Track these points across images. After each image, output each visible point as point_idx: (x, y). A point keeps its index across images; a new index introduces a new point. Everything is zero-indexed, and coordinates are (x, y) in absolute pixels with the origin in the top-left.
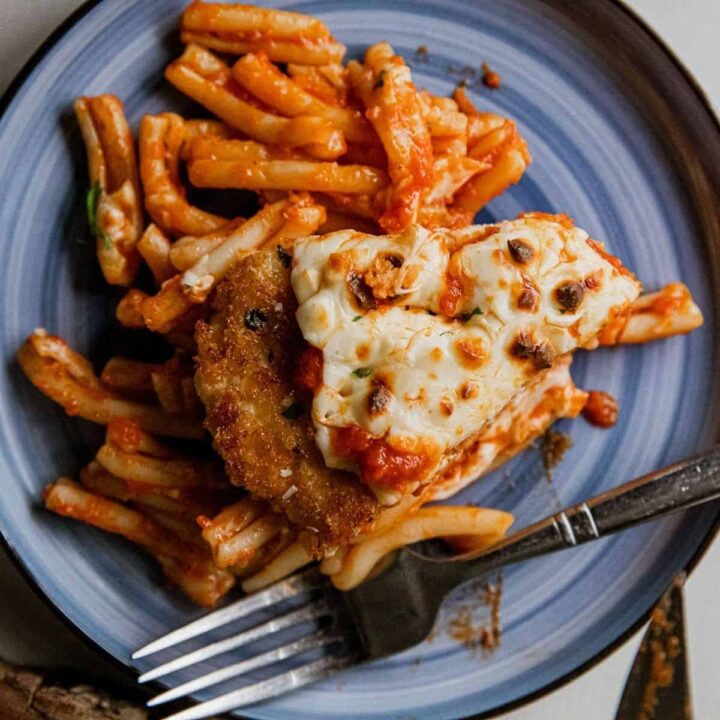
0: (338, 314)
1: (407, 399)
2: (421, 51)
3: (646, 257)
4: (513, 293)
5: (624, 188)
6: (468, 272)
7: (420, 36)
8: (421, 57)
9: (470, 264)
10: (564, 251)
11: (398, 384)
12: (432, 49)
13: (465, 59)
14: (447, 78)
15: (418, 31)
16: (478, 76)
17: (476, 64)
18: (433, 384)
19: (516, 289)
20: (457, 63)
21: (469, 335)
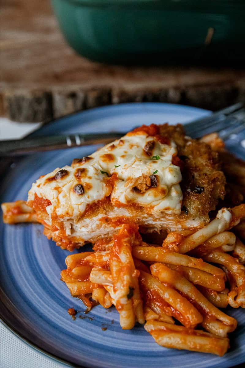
0: (164, 173)
1: (138, 146)
2: (105, 329)
3: (18, 239)
4: (86, 175)
5: (20, 264)
6: (104, 185)
7: (104, 335)
8: (106, 326)
9: (103, 187)
10: (59, 193)
11: (141, 152)
12: (100, 329)
13: (83, 323)
14: (94, 315)
15: (106, 338)
16: (79, 314)
17: (78, 320)
18: (126, 150)
19: (84, 176)
20: (87, 321)
21: (108, 164)
